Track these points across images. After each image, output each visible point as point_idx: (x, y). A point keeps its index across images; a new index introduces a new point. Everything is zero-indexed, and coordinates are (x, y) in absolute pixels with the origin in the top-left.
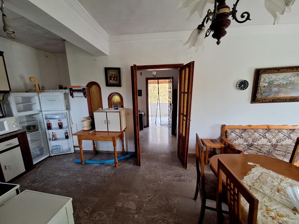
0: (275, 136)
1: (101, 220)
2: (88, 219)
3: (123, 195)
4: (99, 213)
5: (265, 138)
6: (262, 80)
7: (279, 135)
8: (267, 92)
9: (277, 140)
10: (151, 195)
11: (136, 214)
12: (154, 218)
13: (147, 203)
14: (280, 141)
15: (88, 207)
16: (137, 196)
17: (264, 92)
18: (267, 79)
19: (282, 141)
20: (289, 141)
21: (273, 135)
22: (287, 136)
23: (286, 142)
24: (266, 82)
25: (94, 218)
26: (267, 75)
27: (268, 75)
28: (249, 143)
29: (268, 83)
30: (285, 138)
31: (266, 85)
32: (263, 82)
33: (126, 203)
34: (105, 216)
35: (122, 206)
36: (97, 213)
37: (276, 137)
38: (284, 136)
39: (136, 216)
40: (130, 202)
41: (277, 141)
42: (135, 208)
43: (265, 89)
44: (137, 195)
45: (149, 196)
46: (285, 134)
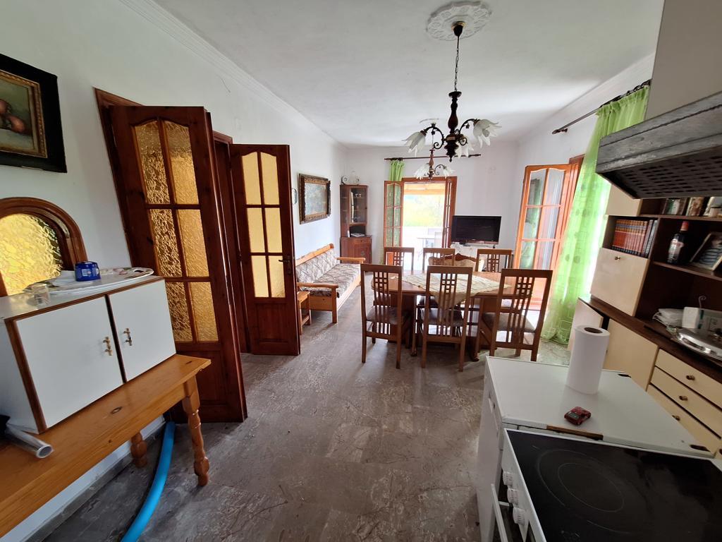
1: (391, 485)
2: (387, 520)
3: (335, 450)
4: (374, 497)
10: (347, 404)
11: (380, 427)
12: (388, 405)
13: (362, 411)
15: (353, 532)
16: (344, 425)
25: (386, 504)
33: (355, 443)
34: (381, 480)
35: (362, 449)
36: (374, 499)
39: (385, 427)
40: (356, 436)
42: (370, 428)
44: (340, 425)
45: (348, 408)
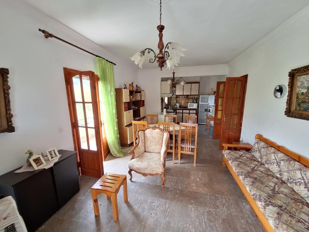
0: (291, 170)
5: (278, 166)
6: (299, 84)
7: (295, 172)
8: (307, 102)
9: (289, 178)
14: (292, 182)
17: (302, 102)
18: (305, 82)
19: (294, 184)
20: (303, 190)
21: (288, 168)
22: (305, 182)
23: (299, 189)
24: (304, 87)
26: (305, 76)
27: (307, 77)
28: (261, 161)
29: (307, 88)
30: (301, 182)
31: (305, 91)
32: (300, 88)
37: (290, 172)
38: (300, 179)
41: (288, 180)
43: (303, 97)
46: (305, 178)
